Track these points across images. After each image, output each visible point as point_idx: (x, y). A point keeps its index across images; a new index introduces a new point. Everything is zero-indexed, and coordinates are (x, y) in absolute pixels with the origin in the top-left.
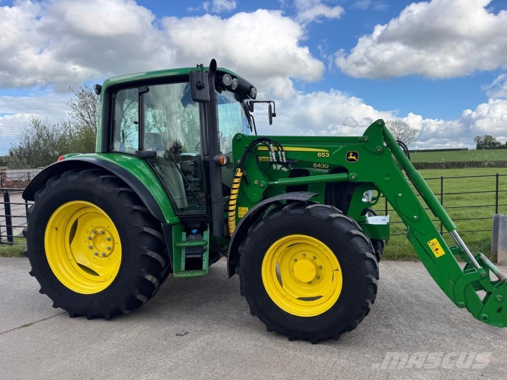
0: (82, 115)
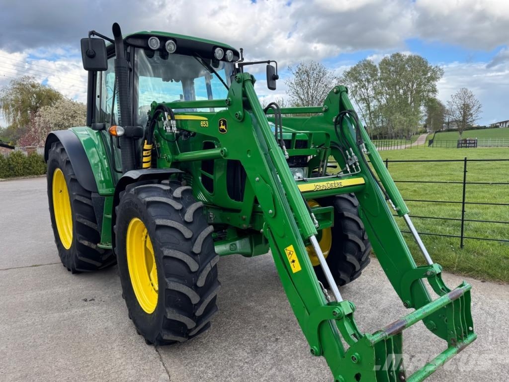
0: (297, 93)
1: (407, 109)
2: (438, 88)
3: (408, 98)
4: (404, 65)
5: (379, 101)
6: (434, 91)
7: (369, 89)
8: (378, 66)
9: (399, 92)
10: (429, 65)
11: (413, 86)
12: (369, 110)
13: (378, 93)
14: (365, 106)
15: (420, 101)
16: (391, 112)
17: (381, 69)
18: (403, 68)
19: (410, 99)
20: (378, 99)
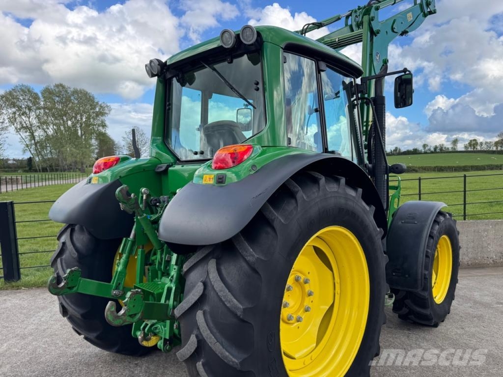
1: (78, 142)
2: (107, 123)
3: (78, 130)
4: (70, 97)
5: (46, 132)
6: (104, 126)
7: (31, 117)
8: (40, 95)
9: (67, 124)
10: (96, 100)
11: (82, 119)
12: (35, 140)
13: (43, 123)
14: (29, 135)
15: (91, 134)
16: (61, 143)
17: (44, 97)
18: (68, 100)
19: (79, 132)
20: (43, 129)
